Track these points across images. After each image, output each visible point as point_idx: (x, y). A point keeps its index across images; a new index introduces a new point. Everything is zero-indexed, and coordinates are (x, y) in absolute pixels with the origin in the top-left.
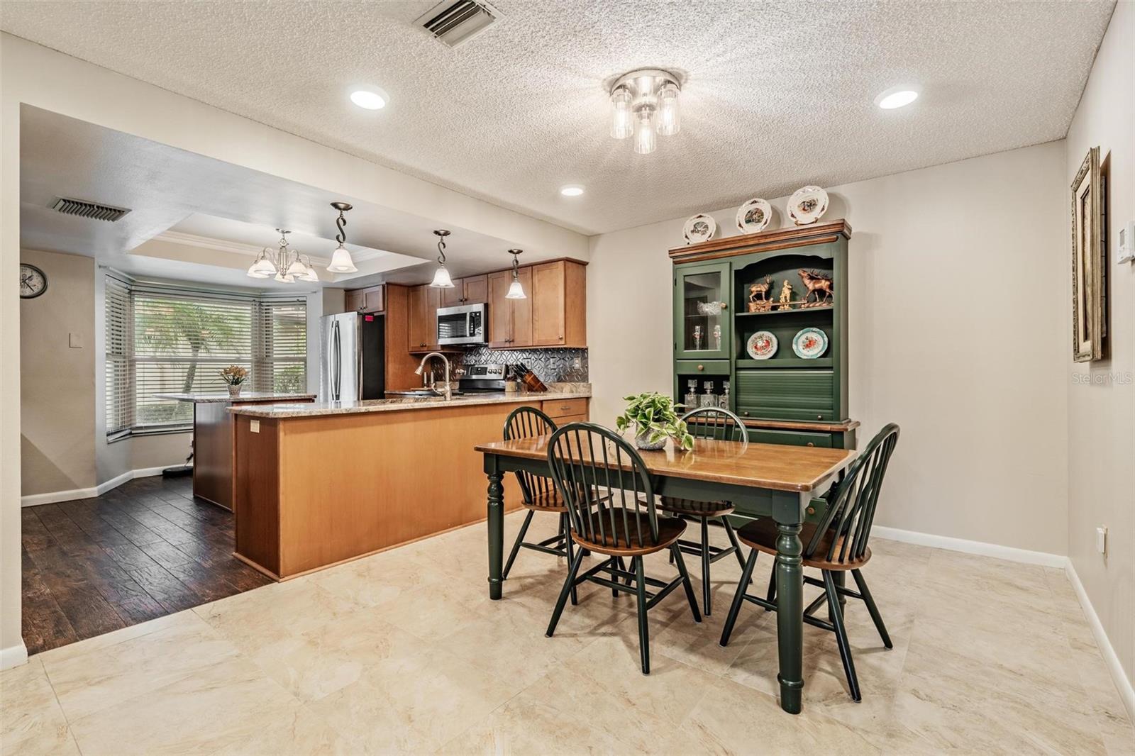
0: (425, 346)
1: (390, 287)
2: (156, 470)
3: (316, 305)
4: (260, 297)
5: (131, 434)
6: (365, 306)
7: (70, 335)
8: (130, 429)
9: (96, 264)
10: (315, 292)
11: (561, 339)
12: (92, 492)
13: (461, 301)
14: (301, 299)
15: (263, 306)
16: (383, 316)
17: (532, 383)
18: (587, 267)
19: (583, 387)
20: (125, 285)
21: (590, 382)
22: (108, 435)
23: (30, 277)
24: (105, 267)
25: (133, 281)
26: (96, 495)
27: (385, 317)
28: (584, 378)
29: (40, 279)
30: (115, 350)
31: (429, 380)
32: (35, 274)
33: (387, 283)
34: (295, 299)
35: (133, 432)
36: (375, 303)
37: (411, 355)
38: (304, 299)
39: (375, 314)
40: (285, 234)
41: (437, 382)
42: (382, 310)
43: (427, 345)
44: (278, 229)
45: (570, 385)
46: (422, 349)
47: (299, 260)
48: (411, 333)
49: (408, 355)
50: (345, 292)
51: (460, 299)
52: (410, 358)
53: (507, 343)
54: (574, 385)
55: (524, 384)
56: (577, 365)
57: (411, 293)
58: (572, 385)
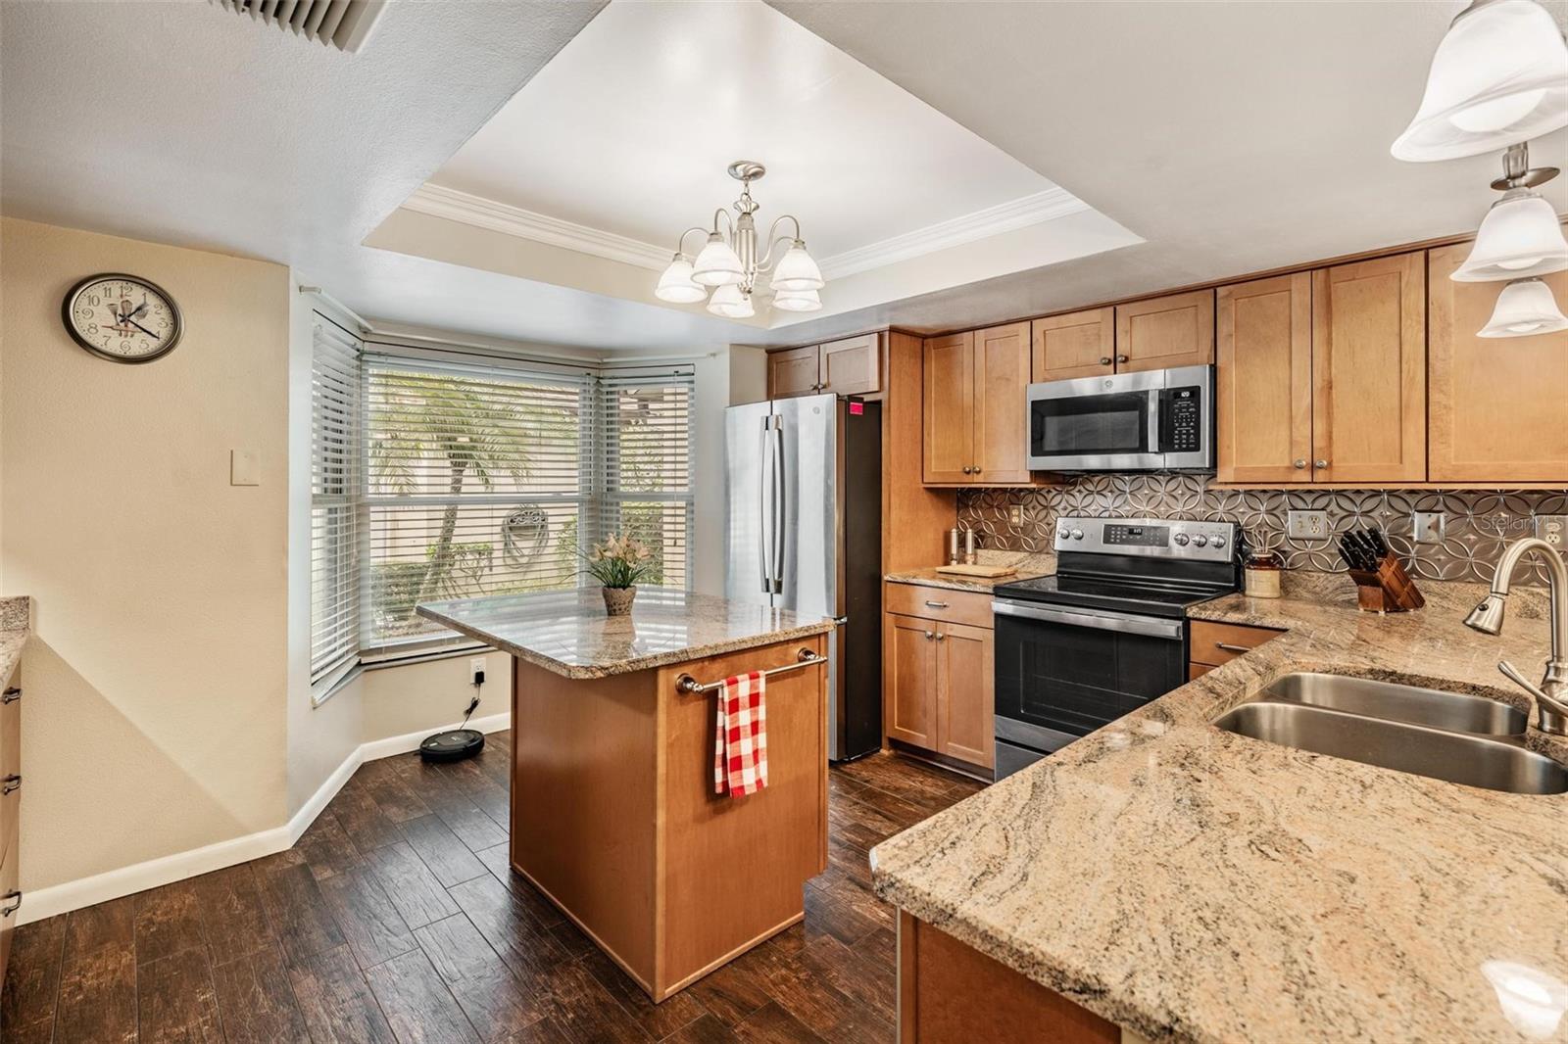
0: (978, 472)
2: (409, 741)
5: (359, 664)
6: (824, 381)
7: (232, 452)
8: (359, 654)
9: (293, 284)
10: (714, 355)
12: (280, 836)
13: (1108, 362)
14: (682, 370)
15: (602, 386)
16: (879, 403)
17: (1395, 584)
20: (352, 340)
22: (314, 686)
23: (139, 309)
24: (313, 289)
25: (366, 332)
26: (288, 846)
27: (884, 406)
29: (165, 313)
30: (330, 485)
31: (962, 543)
32: (152, 301)
33: (893, 330)
34: (671, 370)
35: (364, 660)
37: (927, 489)
38: (690, 369)
39: (867, 398)
40: (750, 183)
41: (979, 551)
42: (877, 389)
43: (984, 469)
44: (735, 167)
45: (1519, 593)
46: (967, 478)
47: (799, 243)
48: (933, 441)
49: (922, 490)
50: (766, 354)
51: (1105, 358)
52: (926, 497)
53: (1300, 471)
54: (1541, 595)
55: (1367, 589)
56: (1553, 536)
57: (933, 351)
58: (1532, 594)
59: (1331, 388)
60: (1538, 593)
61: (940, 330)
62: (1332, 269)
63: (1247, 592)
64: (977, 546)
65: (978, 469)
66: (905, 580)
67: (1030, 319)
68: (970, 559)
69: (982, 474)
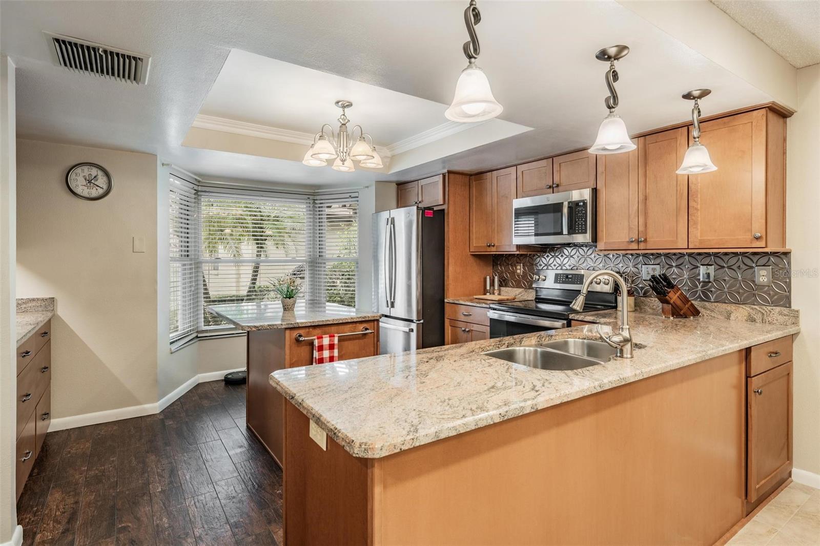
0: (494, 246)
1: (452, 176)
2: (218, 375)
3: (369, 199)
4: (314, 194)
5: (197, 337)
6: (420, 200)
7: (133, 238)
8: (197, 332)
9: (159, 163)
10: (368, 187)
11: (757, 239)
12: (154, 407)
13: (550, 187)
14: (353, 195)
15: (316, 204)
16: (443, 210)
17: (679, 303)
18: (788, 119)
19: (780, 314)
20: (192, 186)
21: (794, 307)
22: (171, 343)
23: (95, 177)
24: (168, 165)
25: (199, 182)
26: (158, 412)
27: (446, 211)
28: (785, 300)
29: (105, 179)
30: (183, 253)
31: (492, 284)
32: (100, 173)
33: (449, 172)
34: (348, 195)
35: (199, 335)
36: (434, 196)
37: (473, 255)
38: (356, 195)
39: (435, 209)
40: (346, 109)
41: (502, 288)
42: (442, 203)
43: (496, 245)
44: (337, 103)
45: (747, 308)
46: (489, 249)
47: (362, 138)
48: (474, 230)
49: (469, 256)
50: (396, 186)
51: (548, 185)
52: (472, 259)
53: (633, 244)
54: (757, 309)
55: (665, 305)
56: (764, 277)
57: (474, 182)
58: (752, 309)
59: (646, 199)
60: (755, 308)
61: (476, 172)
62: (647, 137)
63: (618, 309)
64: (500, 285)
65: (493, 244)
66: (453, 302)
67: (516, 165)
68: (496, 292)
69: (495, 247)
